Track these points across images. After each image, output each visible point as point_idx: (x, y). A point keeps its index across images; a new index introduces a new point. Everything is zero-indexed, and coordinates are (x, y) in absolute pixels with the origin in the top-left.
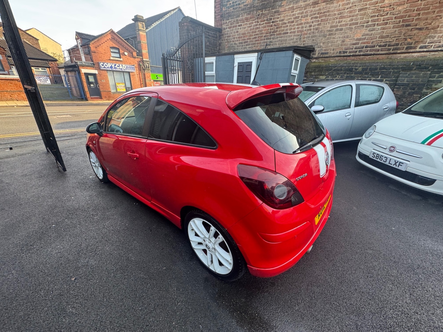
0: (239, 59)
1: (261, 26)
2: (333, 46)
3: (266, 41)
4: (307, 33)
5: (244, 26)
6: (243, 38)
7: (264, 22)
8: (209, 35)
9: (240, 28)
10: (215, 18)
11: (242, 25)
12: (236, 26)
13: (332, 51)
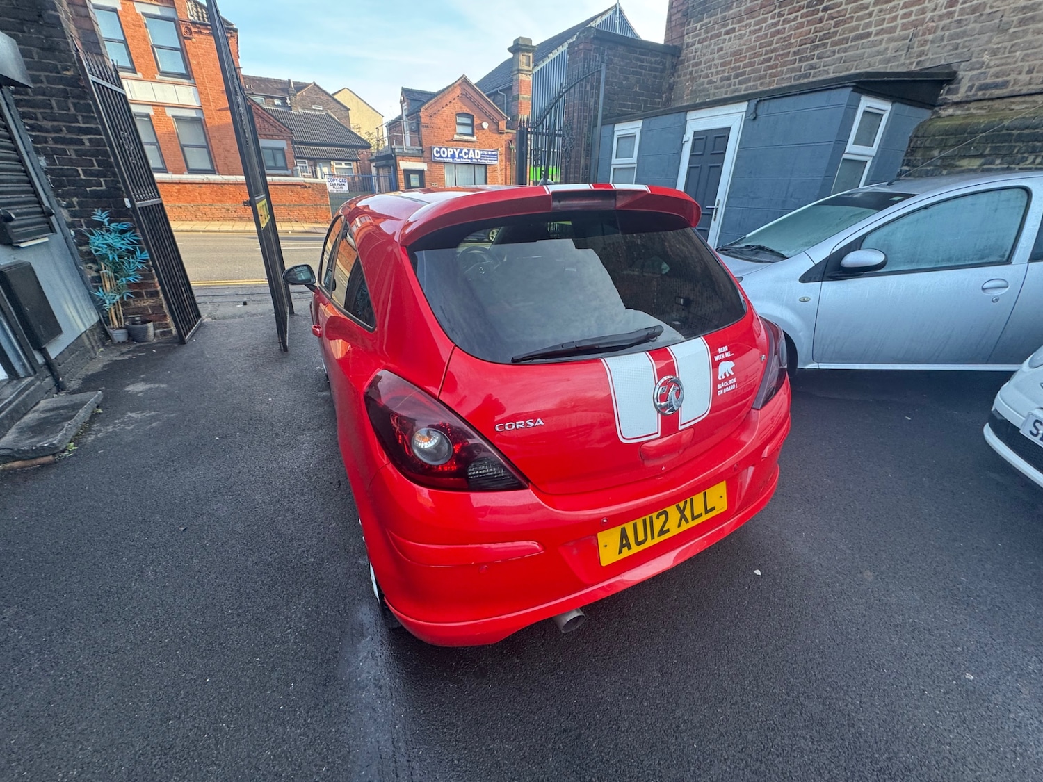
0: (700, 121)
1: (787, 26)
2: (1030, 59)
3: (796, 65)
4: (937, 27)
5: (739, 30)
6: (733, 66)
7: (799, 13)
8: (641, 67)
9: (730, 39)
10: (669, 20)
11: (735, 29)
12: (718, 35)
13: (1024, 77)
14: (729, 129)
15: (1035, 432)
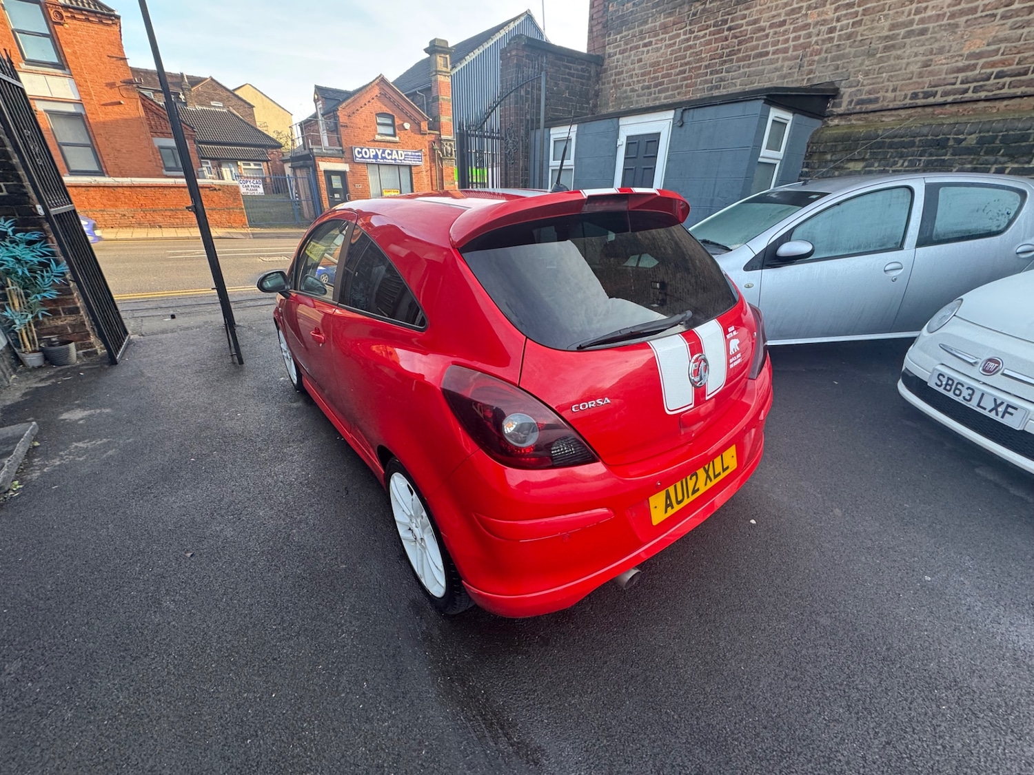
0: (631, 127)
1: (698, 42)
2: (894, 79)
3: (708, 77)
4: (821, 49)
5: (656, 44)
6: (652, 76)
7: (707, 31)
8: (569, 74)
9: (648, 51)
10: (591, 31)
11: (651, 42)
12: (637, 47)
13: (890, 95)
14: (659, 134)
15: (939, 383)
